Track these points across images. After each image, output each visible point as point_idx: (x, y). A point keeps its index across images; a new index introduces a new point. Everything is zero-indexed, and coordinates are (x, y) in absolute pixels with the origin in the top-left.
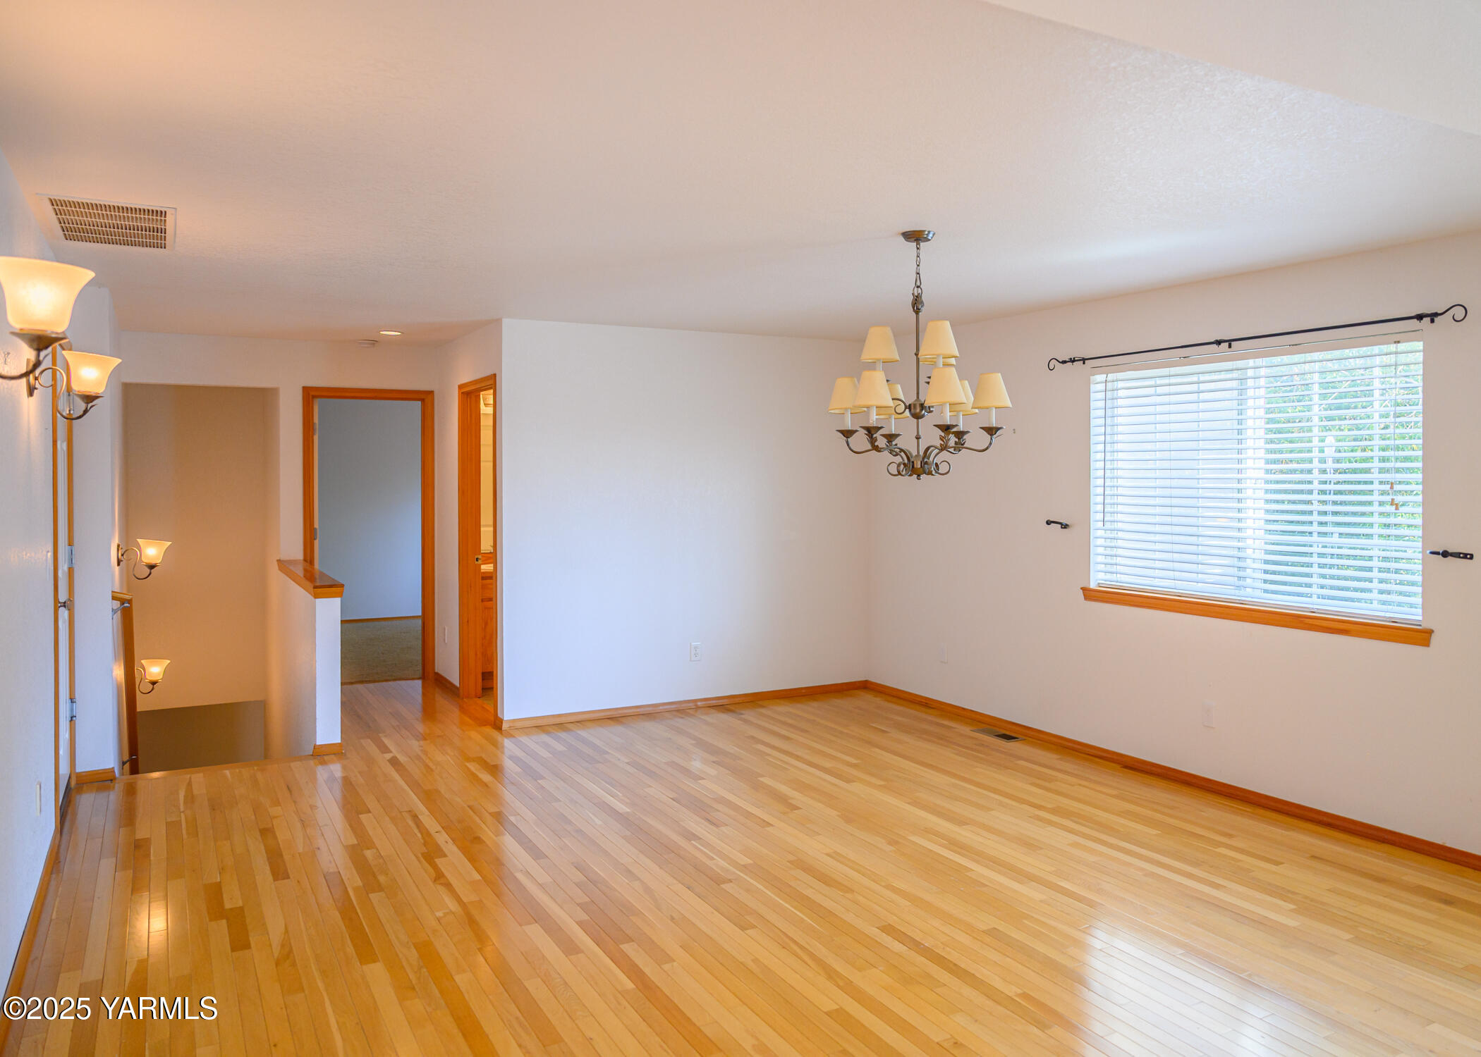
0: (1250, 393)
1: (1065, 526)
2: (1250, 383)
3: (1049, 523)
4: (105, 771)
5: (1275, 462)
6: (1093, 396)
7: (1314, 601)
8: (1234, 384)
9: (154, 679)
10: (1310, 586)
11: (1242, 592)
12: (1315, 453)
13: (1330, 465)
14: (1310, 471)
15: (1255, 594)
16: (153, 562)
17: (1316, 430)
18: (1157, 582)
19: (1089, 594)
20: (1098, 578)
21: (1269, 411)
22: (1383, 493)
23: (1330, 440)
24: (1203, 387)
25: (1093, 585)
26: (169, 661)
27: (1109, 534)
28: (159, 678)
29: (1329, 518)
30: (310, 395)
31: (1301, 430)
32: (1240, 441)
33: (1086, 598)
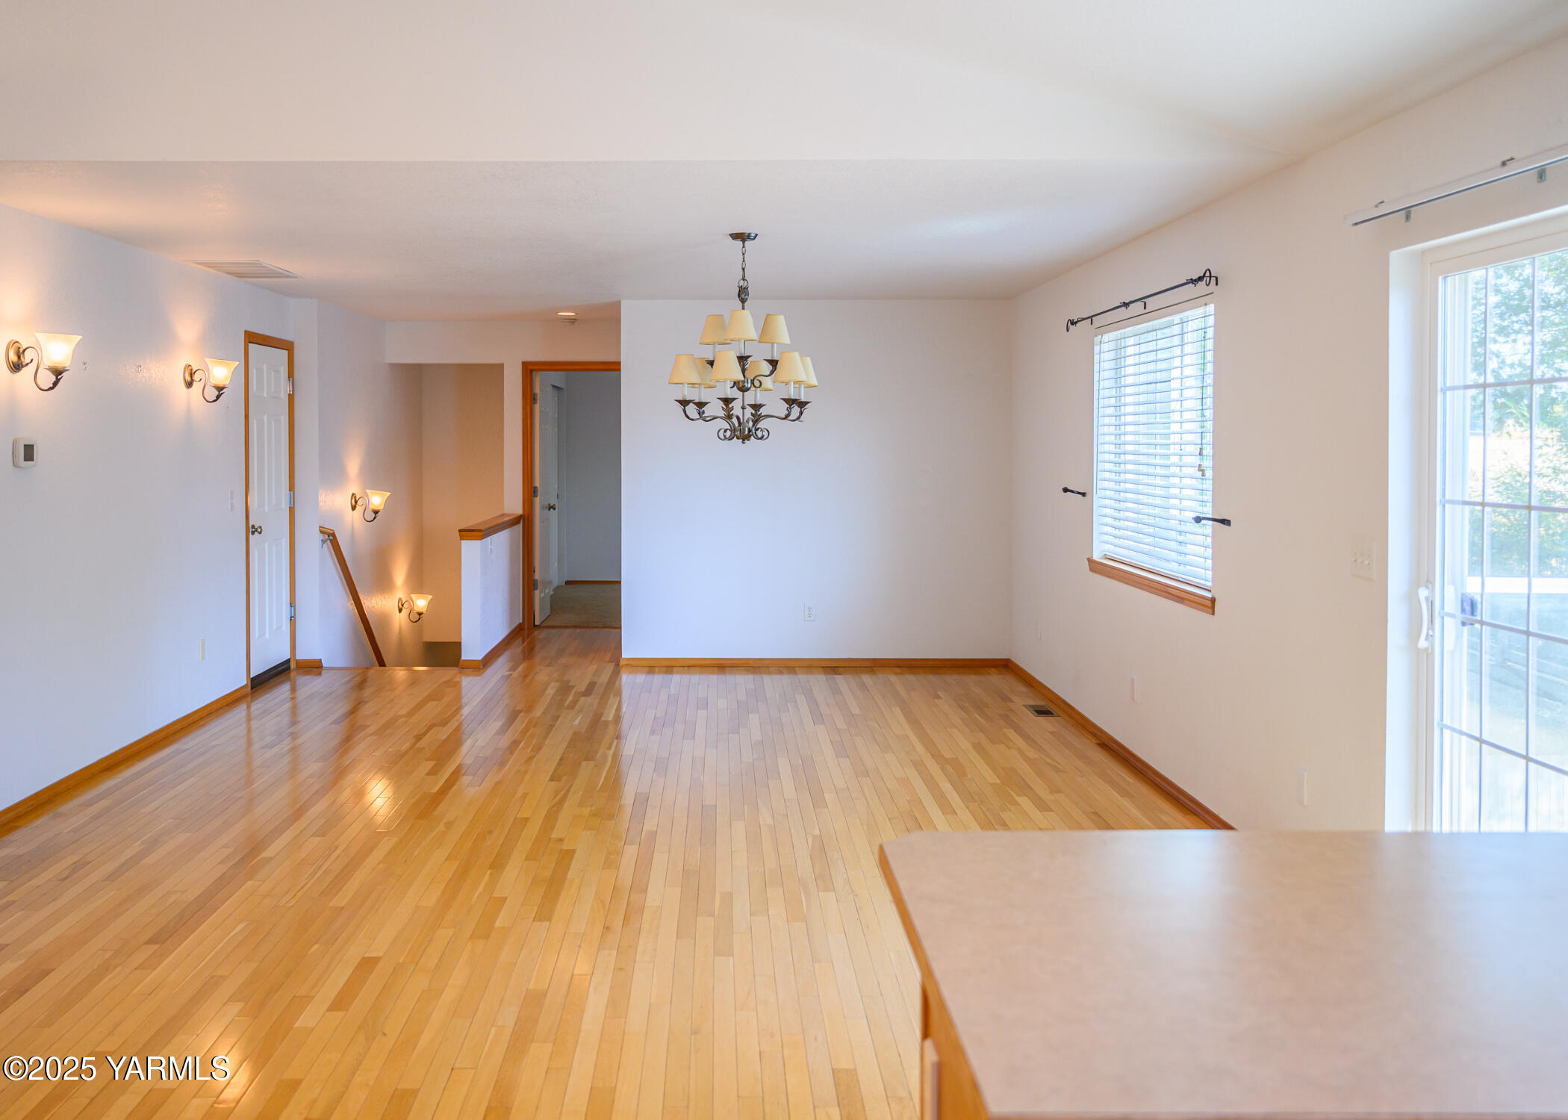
1: (1083, 495)
3: (1065, 491)
4: (314, 661)
9: (420, 611)
16: (377, 509)
19: (1091, 565)
25: (1097, 556)
26: (431, 597)
28: (424, 610)
30: (529, 370)
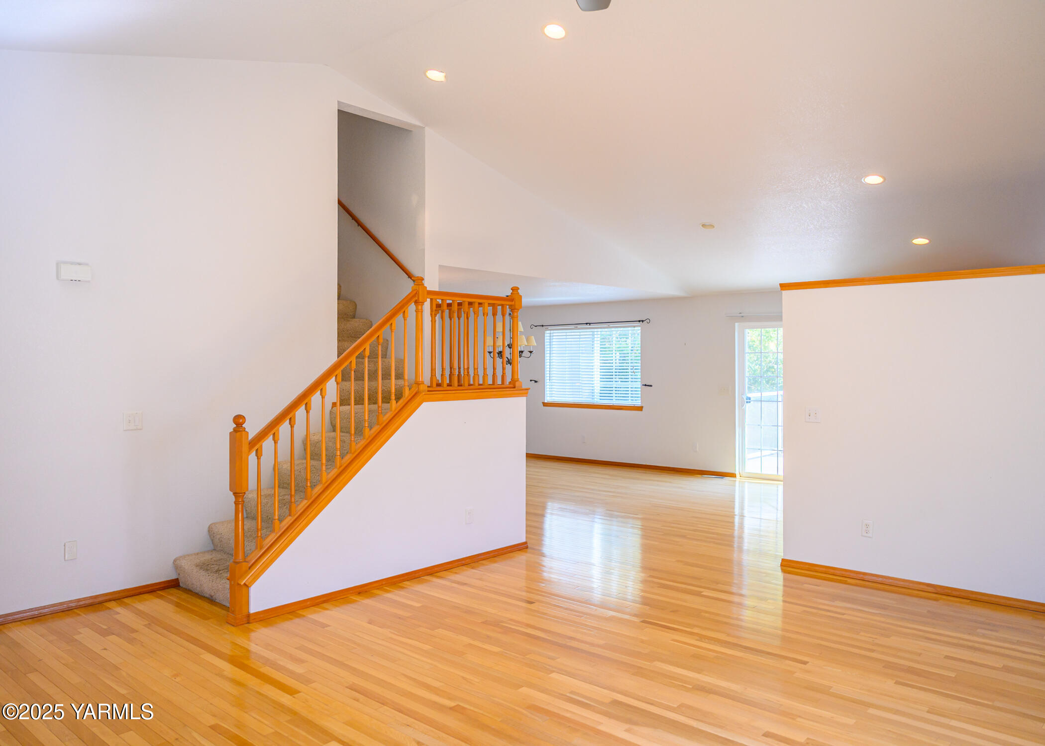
0: (596, 339)
1: (536, 382)
2: (596, 336)
3: (531, 381)
5: (603, 354)
6: (546, 338)
7: (615, 402)
8: (591, 336)
10: (612, 397)
11: (593, 400)
12: (614, 361)
13: (618, 361)
14: (612, 357)
15: (597, 401)
17: (614, 351)
18: (567, 399)
19: (545, 404)
20: (548, 399)
21: (601, 342)
22: (631, 369)
23: (618, 354)
24: (581, 337)
25: (546, 402)
27: (551, 384)
29: (618, 377)
31: (610, 351)
32: (593, 351)
33: (544, 406)
